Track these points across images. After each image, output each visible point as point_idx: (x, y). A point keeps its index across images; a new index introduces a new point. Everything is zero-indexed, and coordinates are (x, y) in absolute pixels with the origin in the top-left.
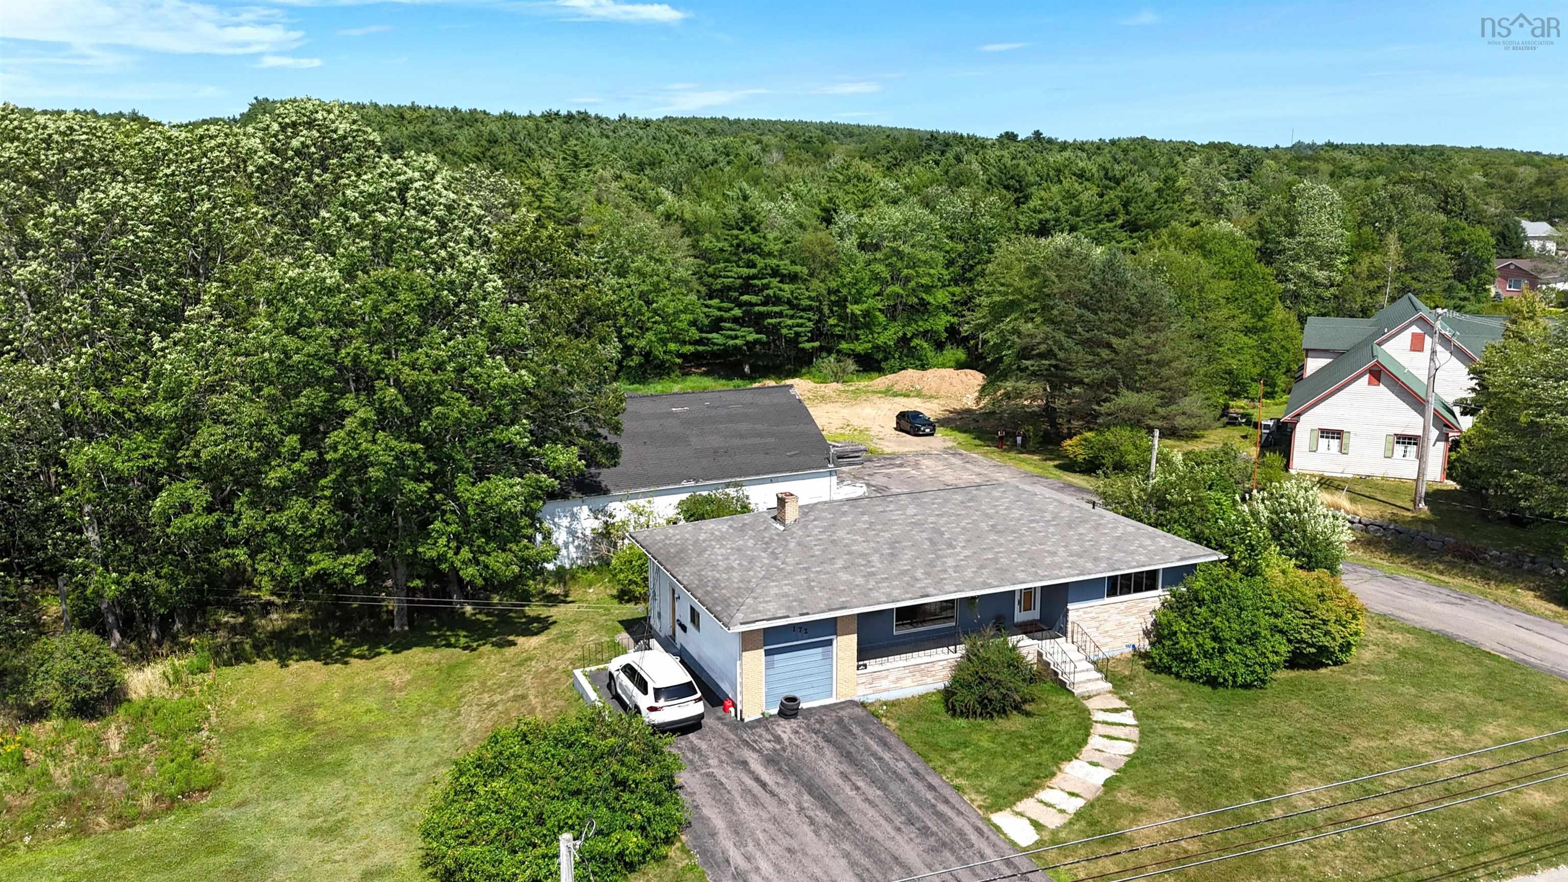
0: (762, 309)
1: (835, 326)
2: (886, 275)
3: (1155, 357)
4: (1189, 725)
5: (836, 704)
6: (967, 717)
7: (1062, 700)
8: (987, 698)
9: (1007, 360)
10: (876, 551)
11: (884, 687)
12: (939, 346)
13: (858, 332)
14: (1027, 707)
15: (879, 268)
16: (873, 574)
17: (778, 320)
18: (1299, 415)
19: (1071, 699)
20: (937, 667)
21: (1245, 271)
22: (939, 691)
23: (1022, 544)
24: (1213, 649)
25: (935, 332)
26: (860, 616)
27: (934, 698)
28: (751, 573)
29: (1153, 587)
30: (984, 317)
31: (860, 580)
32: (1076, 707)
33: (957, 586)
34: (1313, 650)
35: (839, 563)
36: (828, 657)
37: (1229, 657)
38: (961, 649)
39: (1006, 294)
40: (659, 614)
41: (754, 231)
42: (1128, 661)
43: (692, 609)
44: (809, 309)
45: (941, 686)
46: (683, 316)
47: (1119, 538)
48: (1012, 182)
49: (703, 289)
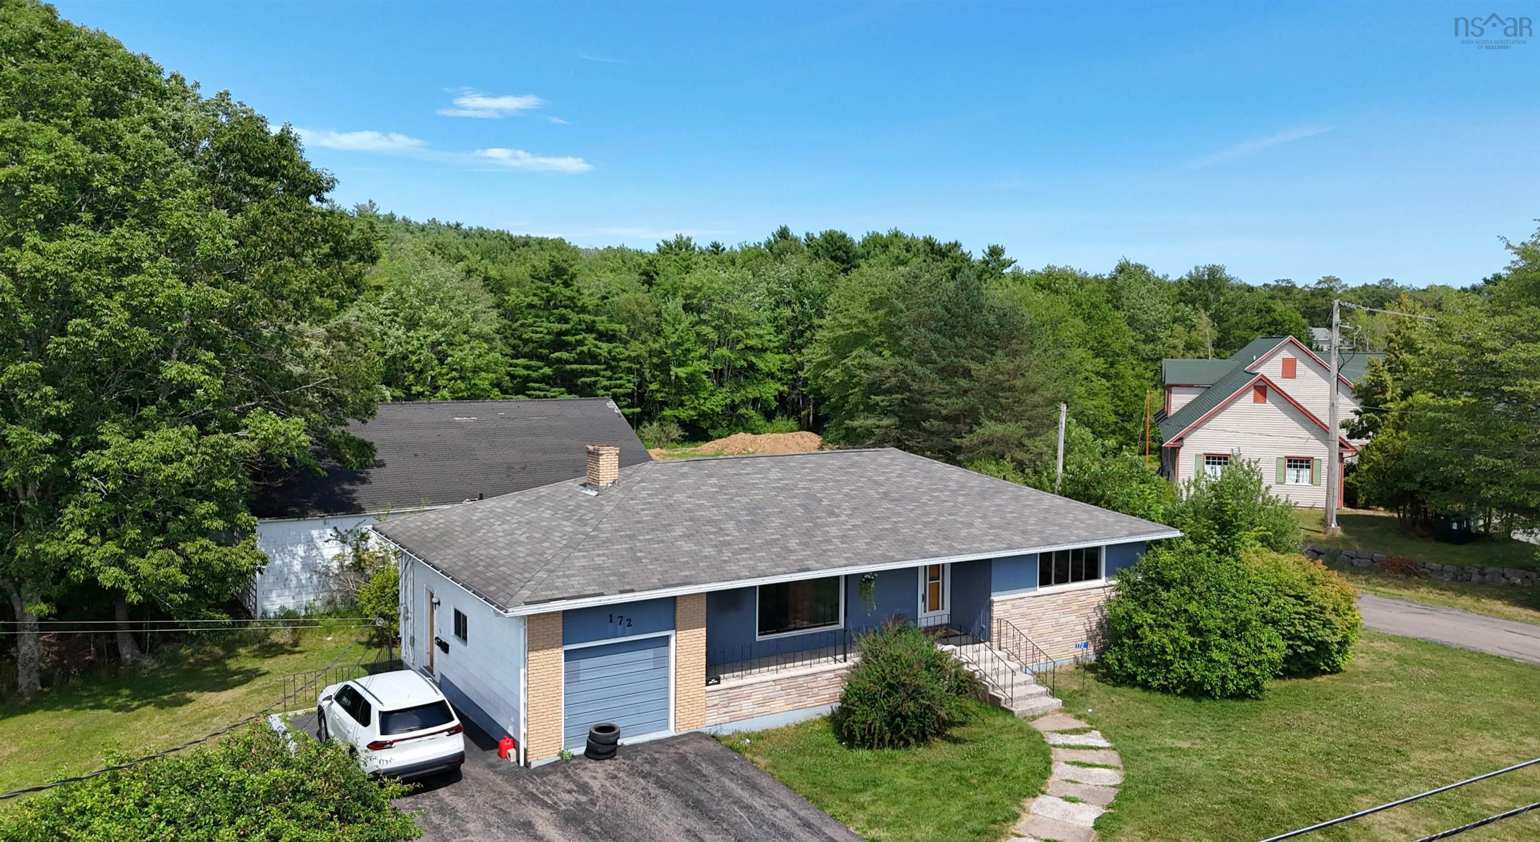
0: (575, 366)
1: (657, 391)
2: (713, 336)
3: (1019, 383)
4: (1184, 745)
5: (673, 738)
6: (871, 747)
7: (999, 721)
8: (900, 715)
9: (852, 399)
10: (730, 517)
11: (745, 712)
12: (769, 416)
13: (683, 398)
14: (955, 732)
15: (705, 330)
16: (727, 544)
17: (593, 379)
18: (1181, 439)
19: (1009, 721)
20: (821, 681)
21: (1094, 312)
22: (824, 719)
23: (927, 514)
24: (1192, 645)
25: (766, 401)
26: (711, 596)
27: (817, 727)
28: (546, 544)
29: (1093, 574)
30: (826, 354)
31: (709, 551)
32: (1020, 730)
33: (847, 559)
34: (1310, 649)
35: (679, 531)
36: (662, 664)
37: (1215, 655)
38: (854, 659)
39: (849, 327)
40: (413, 640)
41: (567, 284)
42: (1071, 674)
43: (457, 614)
44: (630, 371)
45: (826, 710)
46: (483, 374)
47: (1047, 511)
48: (840, 253)
49: (509, 351)
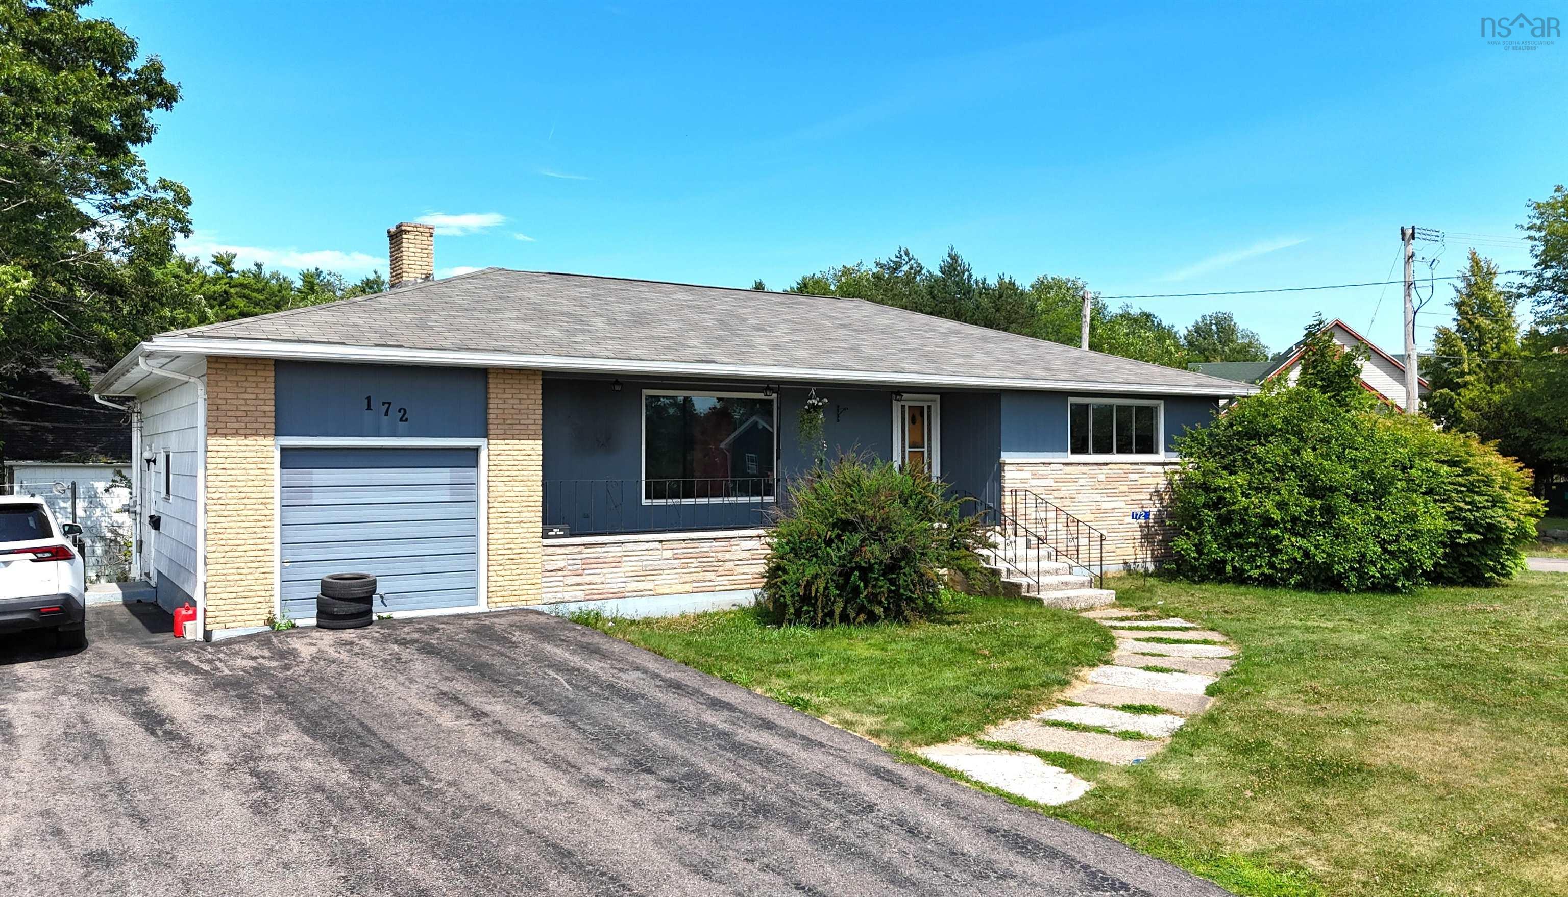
5: (483, 613)
8: (857, 567)
11: (614, 587)
19: (1039, 609)
24: (1310, 511)
29: (1147, 444)
36: (466, 497)
45: (750, 600)
